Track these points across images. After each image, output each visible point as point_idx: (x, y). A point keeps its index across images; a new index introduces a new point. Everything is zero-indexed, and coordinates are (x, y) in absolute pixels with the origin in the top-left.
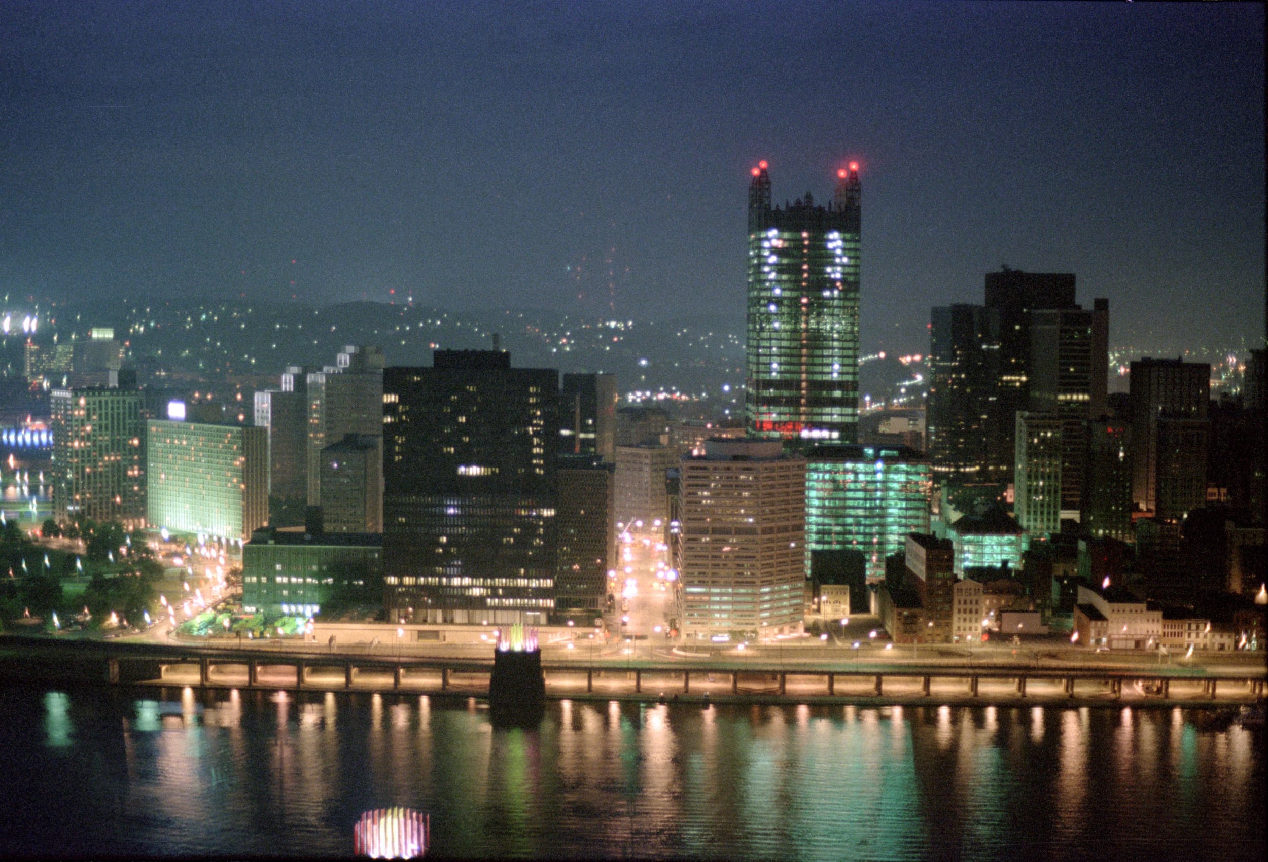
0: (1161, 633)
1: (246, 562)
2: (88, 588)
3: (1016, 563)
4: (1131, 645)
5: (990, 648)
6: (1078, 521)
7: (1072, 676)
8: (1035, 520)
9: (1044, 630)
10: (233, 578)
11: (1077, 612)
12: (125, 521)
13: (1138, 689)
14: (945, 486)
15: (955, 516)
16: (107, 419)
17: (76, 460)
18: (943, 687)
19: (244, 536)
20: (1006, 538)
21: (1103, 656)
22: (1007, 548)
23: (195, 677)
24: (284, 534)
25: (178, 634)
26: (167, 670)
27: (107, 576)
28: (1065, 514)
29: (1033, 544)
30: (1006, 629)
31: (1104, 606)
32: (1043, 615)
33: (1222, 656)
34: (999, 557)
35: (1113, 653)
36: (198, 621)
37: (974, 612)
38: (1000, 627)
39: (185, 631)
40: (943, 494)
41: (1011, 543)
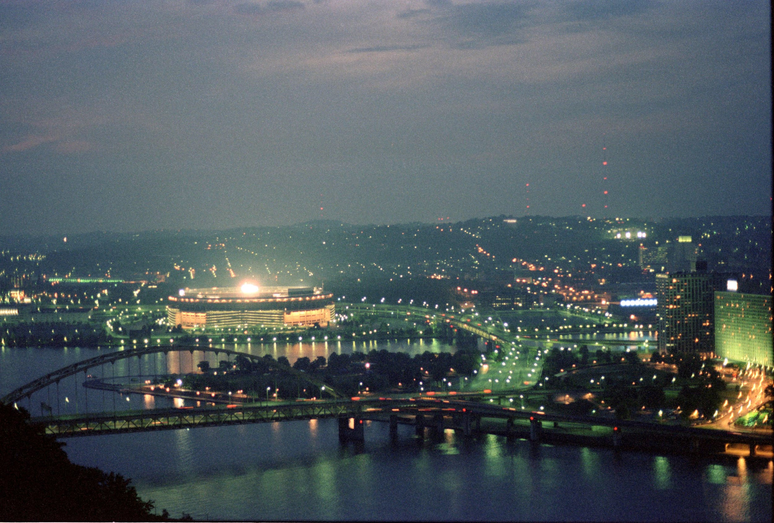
2: (680, 394)
12: (701, 354)
16: (689, 291)
17: (671, 317)
23: (747, 452)
25: (735, 425)
26: (729, 447)
27: (691, 387)
36: (748, 417)
39: (739, 423)
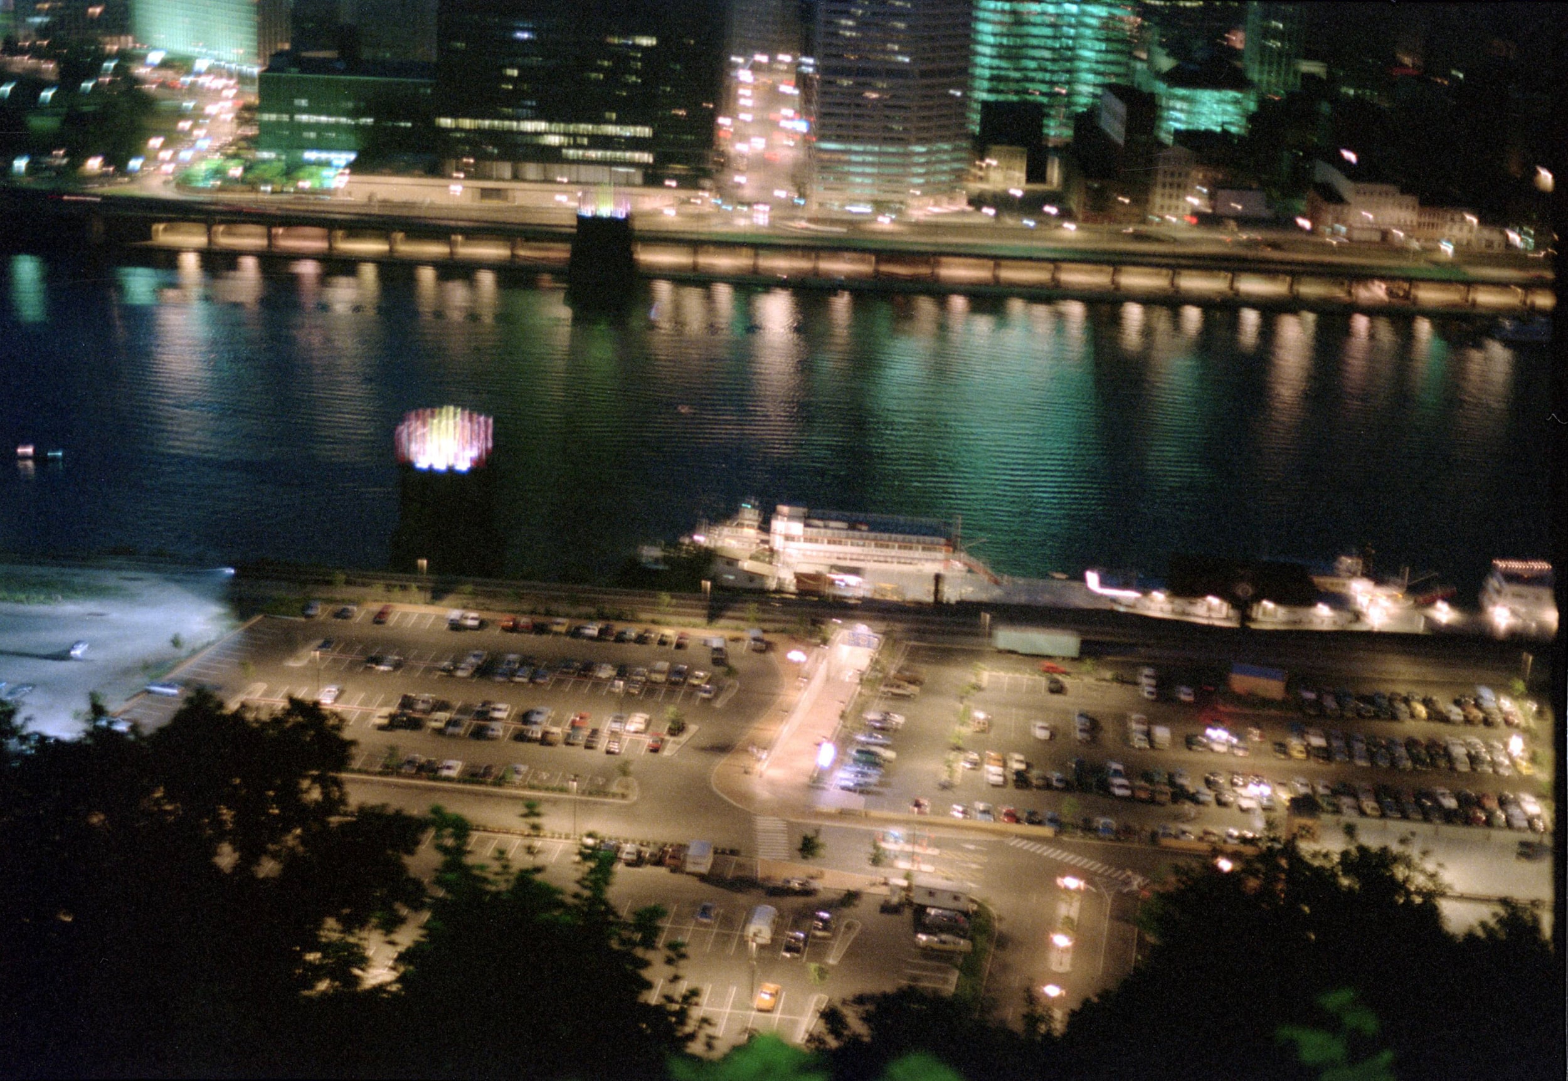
0: (1415, 223)
1: (263, 94)
2: (64, 123)
3: (1239, 126)
4: (1376, 237)
5: (1197, 234)
6: (1324, 77)
7: (1296, 272)
8: (1269, 72)
9: (1266, 213)
10: (245, 115)
11: (1311, 193)
12: (107, 40)
13: (1378, 291)
14: (1157, 24)
15: (1166, 63)
18: (1135, 279)
19: (260, 61)
20: (1231, 94)
21: (1341, 249)
22: (1230, 108)
23: (200, 240)
24: (310, 60)
25: (176, 186)
26: (165, 230)
27: (86, 109)
28: (1308, 67)
29: (1263, 103)
30: (1221, 210)
31: (1344, 186)
32: (1269, 196)
33: (1490, 256)
34: (1220, 119)
35: (1353, 245)
36: (202, 168)
37: (1181, 187)
38: (1213, 208)
39: (184, 181)
40: (1154, 35)
41: (1236, 102)
